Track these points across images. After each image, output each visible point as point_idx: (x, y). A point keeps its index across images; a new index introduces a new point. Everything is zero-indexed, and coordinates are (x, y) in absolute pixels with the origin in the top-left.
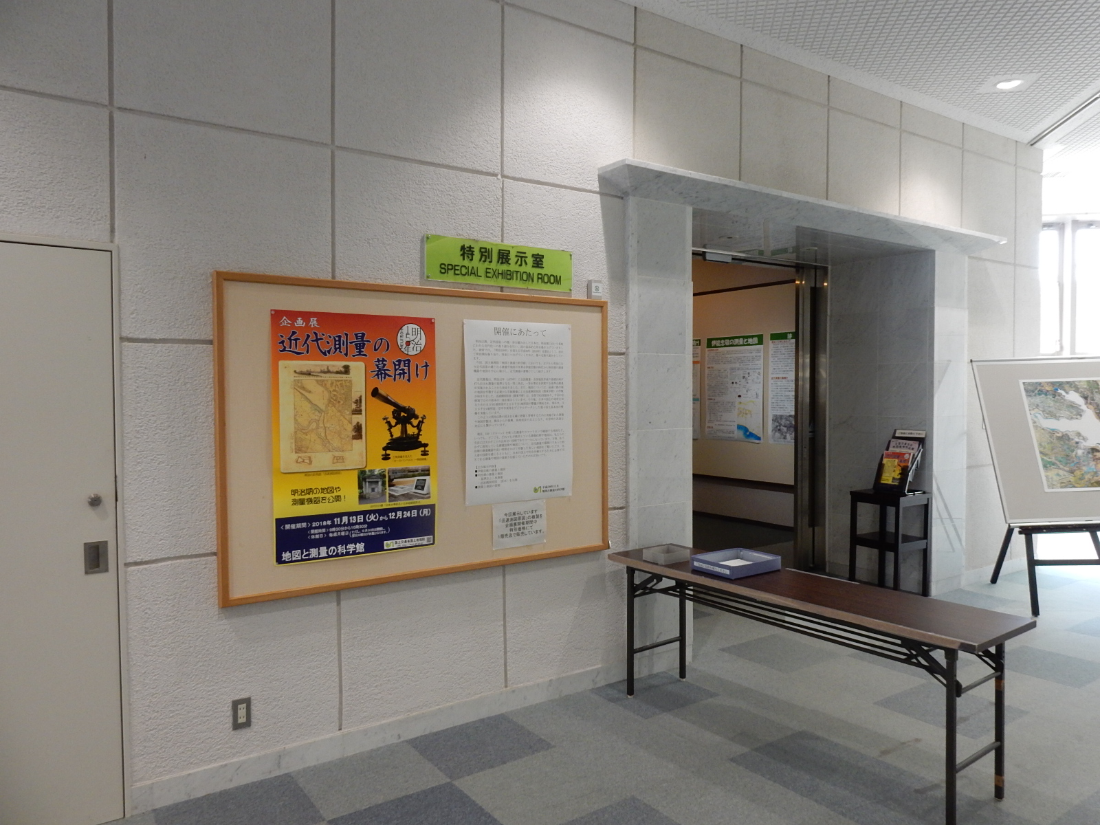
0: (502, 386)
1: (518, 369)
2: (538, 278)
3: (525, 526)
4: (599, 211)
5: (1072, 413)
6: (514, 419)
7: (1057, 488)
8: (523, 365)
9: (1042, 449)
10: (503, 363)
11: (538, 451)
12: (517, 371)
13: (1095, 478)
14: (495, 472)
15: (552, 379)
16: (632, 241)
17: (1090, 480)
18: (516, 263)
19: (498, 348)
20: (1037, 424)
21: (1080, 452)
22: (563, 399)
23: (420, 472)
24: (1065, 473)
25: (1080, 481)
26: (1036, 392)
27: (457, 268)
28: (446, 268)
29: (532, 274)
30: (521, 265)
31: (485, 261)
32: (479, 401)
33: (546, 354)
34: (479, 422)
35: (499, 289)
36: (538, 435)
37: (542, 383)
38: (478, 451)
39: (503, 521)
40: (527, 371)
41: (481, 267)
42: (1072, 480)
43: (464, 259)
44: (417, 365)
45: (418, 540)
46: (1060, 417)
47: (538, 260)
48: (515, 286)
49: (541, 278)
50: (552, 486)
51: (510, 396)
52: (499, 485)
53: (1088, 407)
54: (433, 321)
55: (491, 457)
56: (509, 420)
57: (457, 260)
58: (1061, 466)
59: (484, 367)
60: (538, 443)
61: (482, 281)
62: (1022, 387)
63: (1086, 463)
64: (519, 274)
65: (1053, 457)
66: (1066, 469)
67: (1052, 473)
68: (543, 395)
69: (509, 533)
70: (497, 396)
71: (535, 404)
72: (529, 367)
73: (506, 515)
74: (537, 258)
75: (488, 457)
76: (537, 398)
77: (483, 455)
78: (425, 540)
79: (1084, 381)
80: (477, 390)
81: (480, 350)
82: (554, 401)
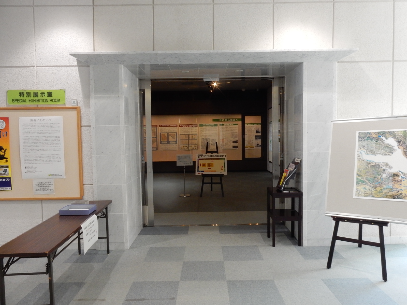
0: (33, 139)
1: (40, 133)
2: (50, 100)
3: (46, 187)
4: (78, 73)
5: (386, 151)
6: (40, 150)
7: (362, 196)
8: (42, 132)
9: (359, 173)
10: (34, 131)
11: (50, 162)
12: (39, 134)
13: (390, 193)
14: (32, 168)
15: (55, 136)
16: (92, 83)
17: (386, 193)
18: (41, 96)
19: (32, 126)
20: (361, 157)
21: (384, 176)
22: (60, 143)
23: (5, 167)
24: (370, 188)
25: (380, 194)
26: (366, 138)
27: (18, 100)
28: (14, 100)
29: (47, 100)
30: (43, 97)
31: (28, 97)
32: (24, 144)
33: (52, 127)
34: (25, 151)
35: (36, 106)
36: (50, 156)
37: (51, 138)
38: (26, 161)
39: (37, 185)
40: (44, 134)
41: (27, 99)
42: (373, 193)
43: (21, 97)
44: (3, 133)
45: (5, 188)
46: (377, 153)
47: (50, 94)
48: (41, 104)
49: (51, 100)
50: (56, 174)
51: (37, 142)
52: (34, 173)
53: (399, 148)
54: (8, 118)
55: (31, 163)
56: (37, 151)
57: (18, 97)
58: (369, 184)
59: (26, 133)
60: (50, 159)
61: (28, 103)
62: (357, 135)
63: (387, 183)
64: (42, 100)
65: (365, 178)
66: (371, 185)
67: (361, 187)
68: (52, 142)
69: (39, 189)
70: (32, 142)
71: (48, 145)
72: (45, 132)
73: (38, 183)
74: (49, 94)
75: (30, 163)
76: (49, 143)
77: (28, 162)
78: (8, 188)
79: (402, 131)
80: (24, 140)
81: (25, 127)
82: (56, 144)
